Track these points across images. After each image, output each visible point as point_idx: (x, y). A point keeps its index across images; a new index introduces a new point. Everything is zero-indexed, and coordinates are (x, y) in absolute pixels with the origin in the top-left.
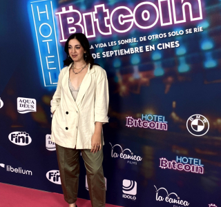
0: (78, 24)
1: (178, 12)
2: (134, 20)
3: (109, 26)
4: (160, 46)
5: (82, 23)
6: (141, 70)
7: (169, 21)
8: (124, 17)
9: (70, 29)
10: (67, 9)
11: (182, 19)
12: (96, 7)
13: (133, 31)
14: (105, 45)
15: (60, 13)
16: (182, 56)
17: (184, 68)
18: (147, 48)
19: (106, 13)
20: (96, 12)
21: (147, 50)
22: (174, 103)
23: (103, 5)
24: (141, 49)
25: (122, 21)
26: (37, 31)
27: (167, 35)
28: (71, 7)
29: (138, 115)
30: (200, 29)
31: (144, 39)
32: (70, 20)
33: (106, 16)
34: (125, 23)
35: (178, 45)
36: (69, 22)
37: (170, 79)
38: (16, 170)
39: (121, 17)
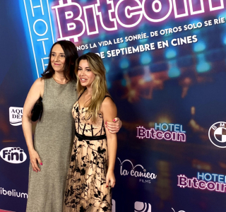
0: (78, 18)
2: (143, 13)
3: (114, 20)
4: (174, 42)
5: (83, 18)
6: (153, 70)
7: (184, 12)
8: (131, 9)
9: (68, 25)
10: (65, 2)
11: (200, 9)
13: (143, 25)
14: (110, 43)
16: (201, 52)
17: (203, 67)
18: (159, 45)
19: (110, 4)
20: (98, 4)
21: (159, 47)
22: (193, 109)
24: (152, 46)
25: (129, 14)
26: (31, 29)
27: (183, 28)
29: (151, 124)
30: (221, 20)
31: (156, 33)
32: (69, 15)
33: (111, 9)
34: (133, 16)
35: (196, 40)
36: (67, 18)
37: (187, 80)
38: (9, 193)
39: (128, 10)
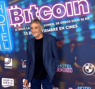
0: (21, 15)
1: (77, 9)
2: (52, 14)
3: (38, 16)
4: (67, 27)
5: (23, 15)
7: (72, 14)
8: (47, 12)
9: (16, 18)
10: (14, 7)
11: (79, 13)
12: (31, 6)
13: (52, 19)
15: (9, 10)
16: (79, 32)
17: (80, 39)
18: (60, 29)
19: (36, 9)
20: (31, 9)
21: (60, 30)
22: (76, 58)
23: (35, 5)
24: (56, 29)
25: (46, 14)
27: (71, 21)
28: (16, 6)
30: (88, 18)
31: (58, 23)
32: (16, 13)
33: (37, 11)
34: (48, 15)
35: (77, 27)
36: (15, 15)
37: (73, 45)
39: (45, 12)
